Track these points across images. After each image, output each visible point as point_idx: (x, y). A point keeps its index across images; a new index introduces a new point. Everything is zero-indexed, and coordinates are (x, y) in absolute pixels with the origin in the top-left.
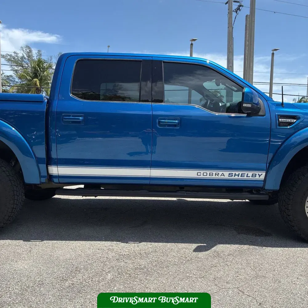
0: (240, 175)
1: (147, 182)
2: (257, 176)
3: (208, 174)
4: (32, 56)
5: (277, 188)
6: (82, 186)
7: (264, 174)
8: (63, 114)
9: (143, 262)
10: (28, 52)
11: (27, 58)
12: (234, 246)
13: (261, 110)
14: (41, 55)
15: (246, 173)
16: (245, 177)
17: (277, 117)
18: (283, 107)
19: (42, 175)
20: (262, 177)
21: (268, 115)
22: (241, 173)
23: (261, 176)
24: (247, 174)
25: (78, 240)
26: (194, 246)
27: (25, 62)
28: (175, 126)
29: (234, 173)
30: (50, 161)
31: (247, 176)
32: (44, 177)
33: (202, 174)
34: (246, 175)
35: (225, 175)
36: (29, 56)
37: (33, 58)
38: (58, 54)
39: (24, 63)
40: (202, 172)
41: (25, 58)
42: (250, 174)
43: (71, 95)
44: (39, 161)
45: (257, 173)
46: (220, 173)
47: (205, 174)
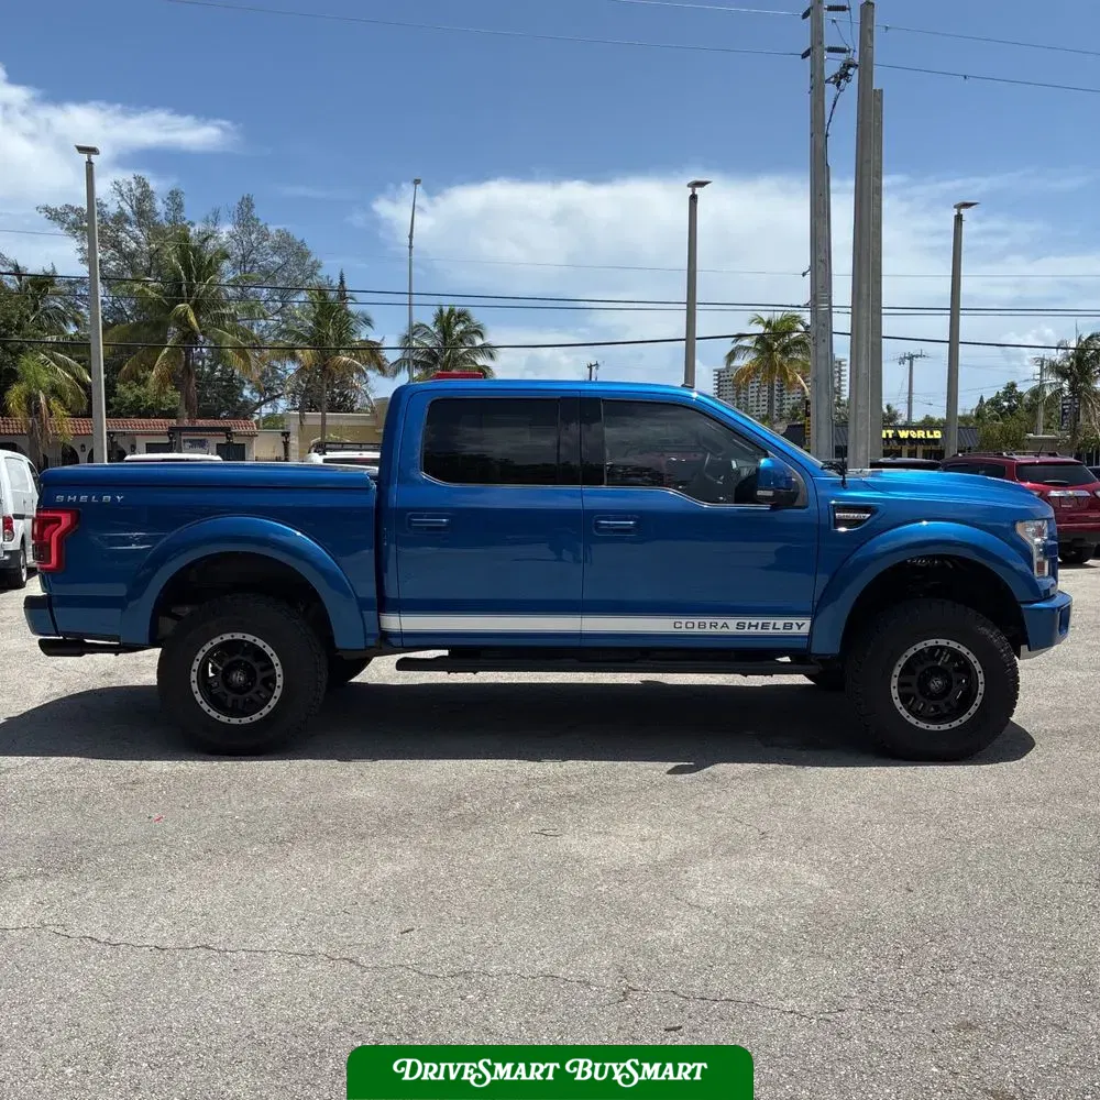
0: (760, 626)
1: (575, 642)
2: (795, 626)
3: (696, 625)
4: (152, 210)
5: (835, 649)
6: (445, 653)
7: (808, 622)
8: (410, 513)
9: (573, 788)
10: (138, 200)
11: (133, 218)
12: (749, 765)
13: (800, 496)
14: (180, 206)
15: (773, 622)
16: (771, 631)
17: (831, 510)
18: (845, 488)
19: (368, 632)
20: (805, 630)
21: (813, 507)
22: (760, 622)
23: (802, 626)
24: (775, 624)
25: (438, 758)
26: (671, 765)
27: (127, 233)
28: (628, 531)
29: (747, 622)
30: (384, 605)
31: (774, 628)
32: (374, 635)
33: (683, 625)
34: (771, 626)
35: (729, 626)
36: (140, 213)
37: (157, 219)
38: (240, 200)
39: (124, 235)
40: (684, 621)
41: (127, 220)
42: (780, 623)
43: (424, 476)
44: (363, 604)
45: (794, 621)
46: (720, 622)
47: (690, 625)
